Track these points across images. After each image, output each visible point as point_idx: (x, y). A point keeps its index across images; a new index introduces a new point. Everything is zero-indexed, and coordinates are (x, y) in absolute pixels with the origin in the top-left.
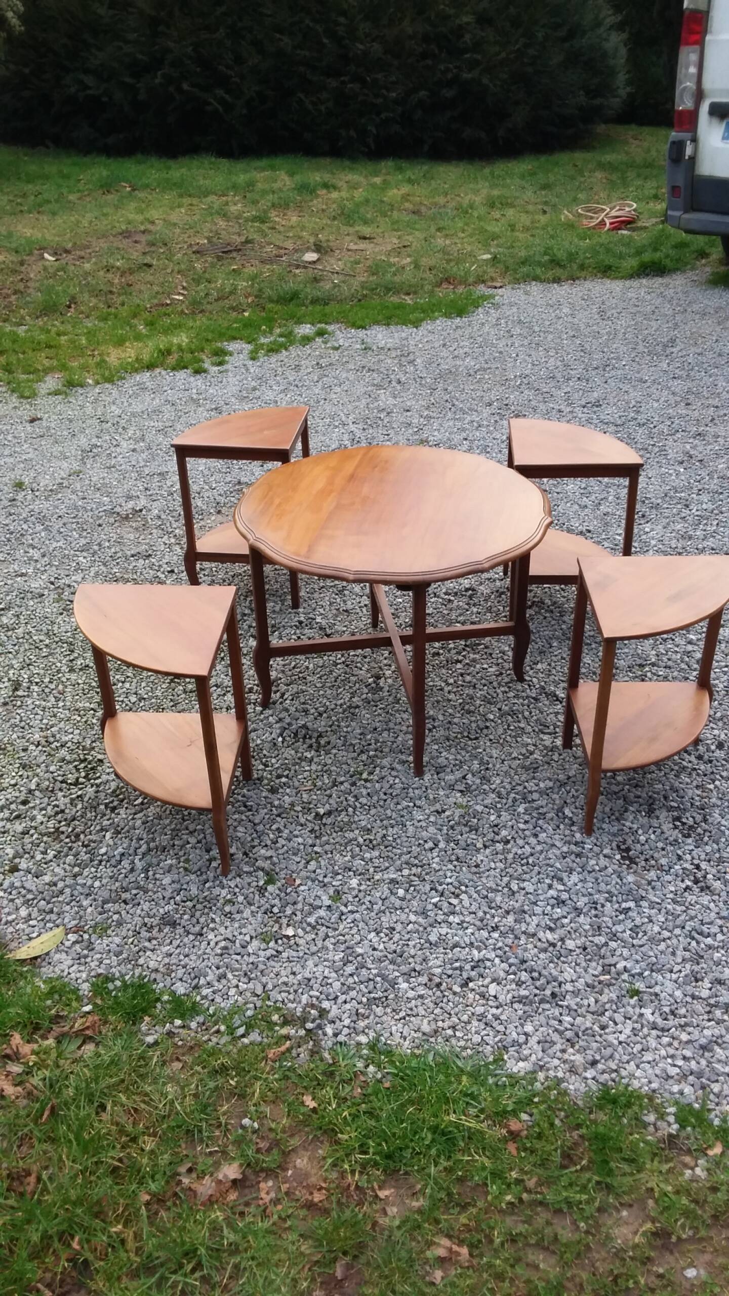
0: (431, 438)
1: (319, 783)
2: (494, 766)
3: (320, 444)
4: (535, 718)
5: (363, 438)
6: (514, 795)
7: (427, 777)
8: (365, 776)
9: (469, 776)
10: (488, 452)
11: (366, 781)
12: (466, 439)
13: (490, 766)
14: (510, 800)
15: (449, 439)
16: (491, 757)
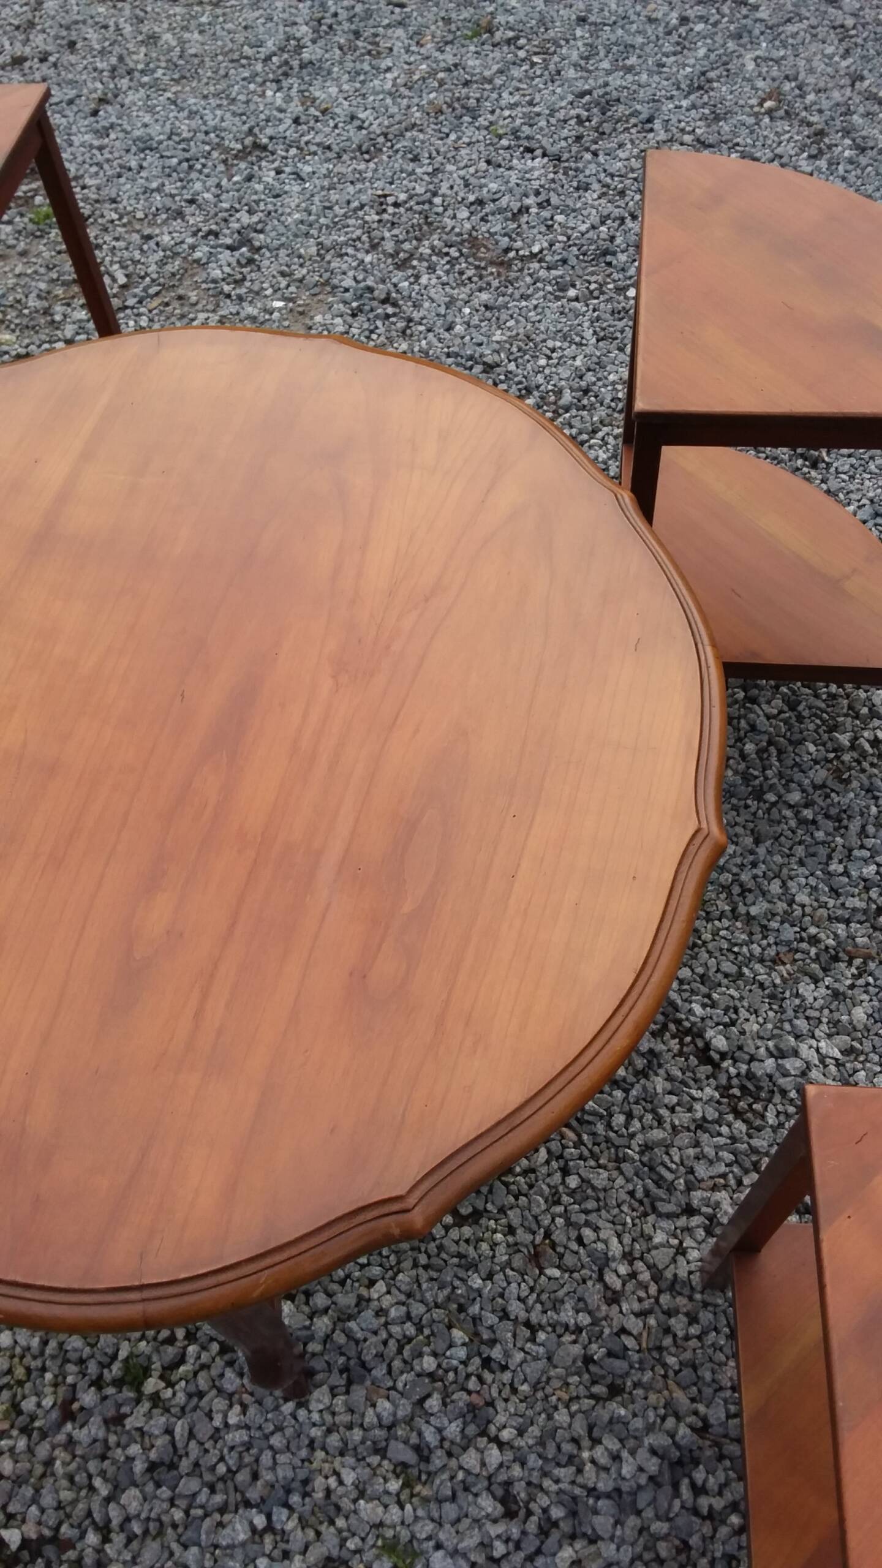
0: (501, 19)
1: (28, 1405)
2: (507, 1354)
3: (240, 38)
4: (639, 1139)
5: (343, 15)
6: (544, 1501)
7: (320, 1398)
8: (152, 1384)
9: (434, 1403)
10: (629, 70)
11: (155, 1399)
12: (582, 20)
13: (496, 1353)
14: (532, 1526)
15: (542, 22)
16: (505, 1315)
